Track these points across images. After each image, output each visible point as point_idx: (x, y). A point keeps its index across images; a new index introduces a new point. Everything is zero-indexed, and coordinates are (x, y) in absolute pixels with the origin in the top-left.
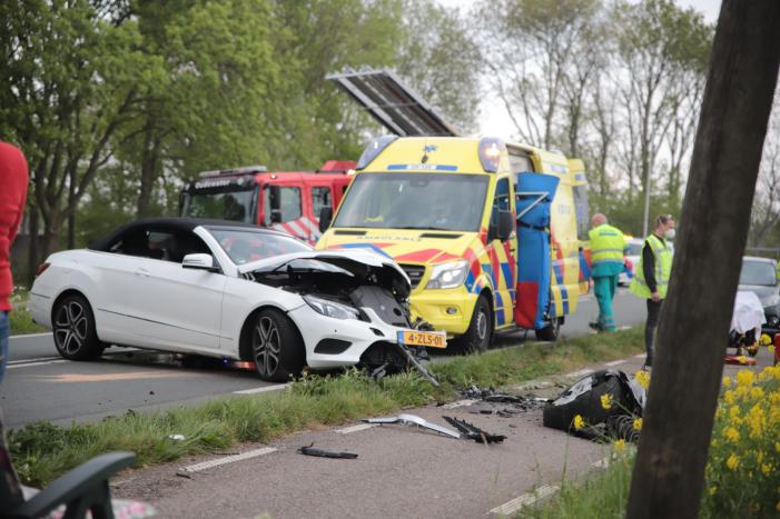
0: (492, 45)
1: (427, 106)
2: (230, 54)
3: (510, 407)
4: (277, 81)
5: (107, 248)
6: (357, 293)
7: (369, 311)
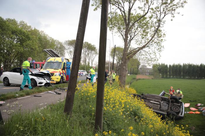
0: (67, 47)
1: (56, 54)
2: (32, 47)
3: (63, 90)
4: (38, 51)
5: (11, 71)
6: (44, 77)
7: (45, 79)
